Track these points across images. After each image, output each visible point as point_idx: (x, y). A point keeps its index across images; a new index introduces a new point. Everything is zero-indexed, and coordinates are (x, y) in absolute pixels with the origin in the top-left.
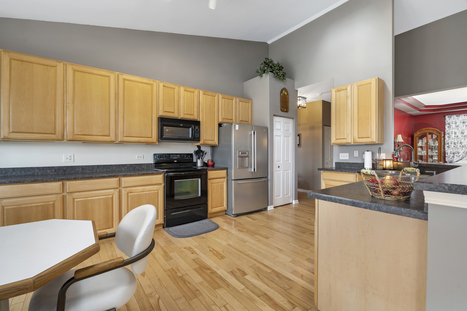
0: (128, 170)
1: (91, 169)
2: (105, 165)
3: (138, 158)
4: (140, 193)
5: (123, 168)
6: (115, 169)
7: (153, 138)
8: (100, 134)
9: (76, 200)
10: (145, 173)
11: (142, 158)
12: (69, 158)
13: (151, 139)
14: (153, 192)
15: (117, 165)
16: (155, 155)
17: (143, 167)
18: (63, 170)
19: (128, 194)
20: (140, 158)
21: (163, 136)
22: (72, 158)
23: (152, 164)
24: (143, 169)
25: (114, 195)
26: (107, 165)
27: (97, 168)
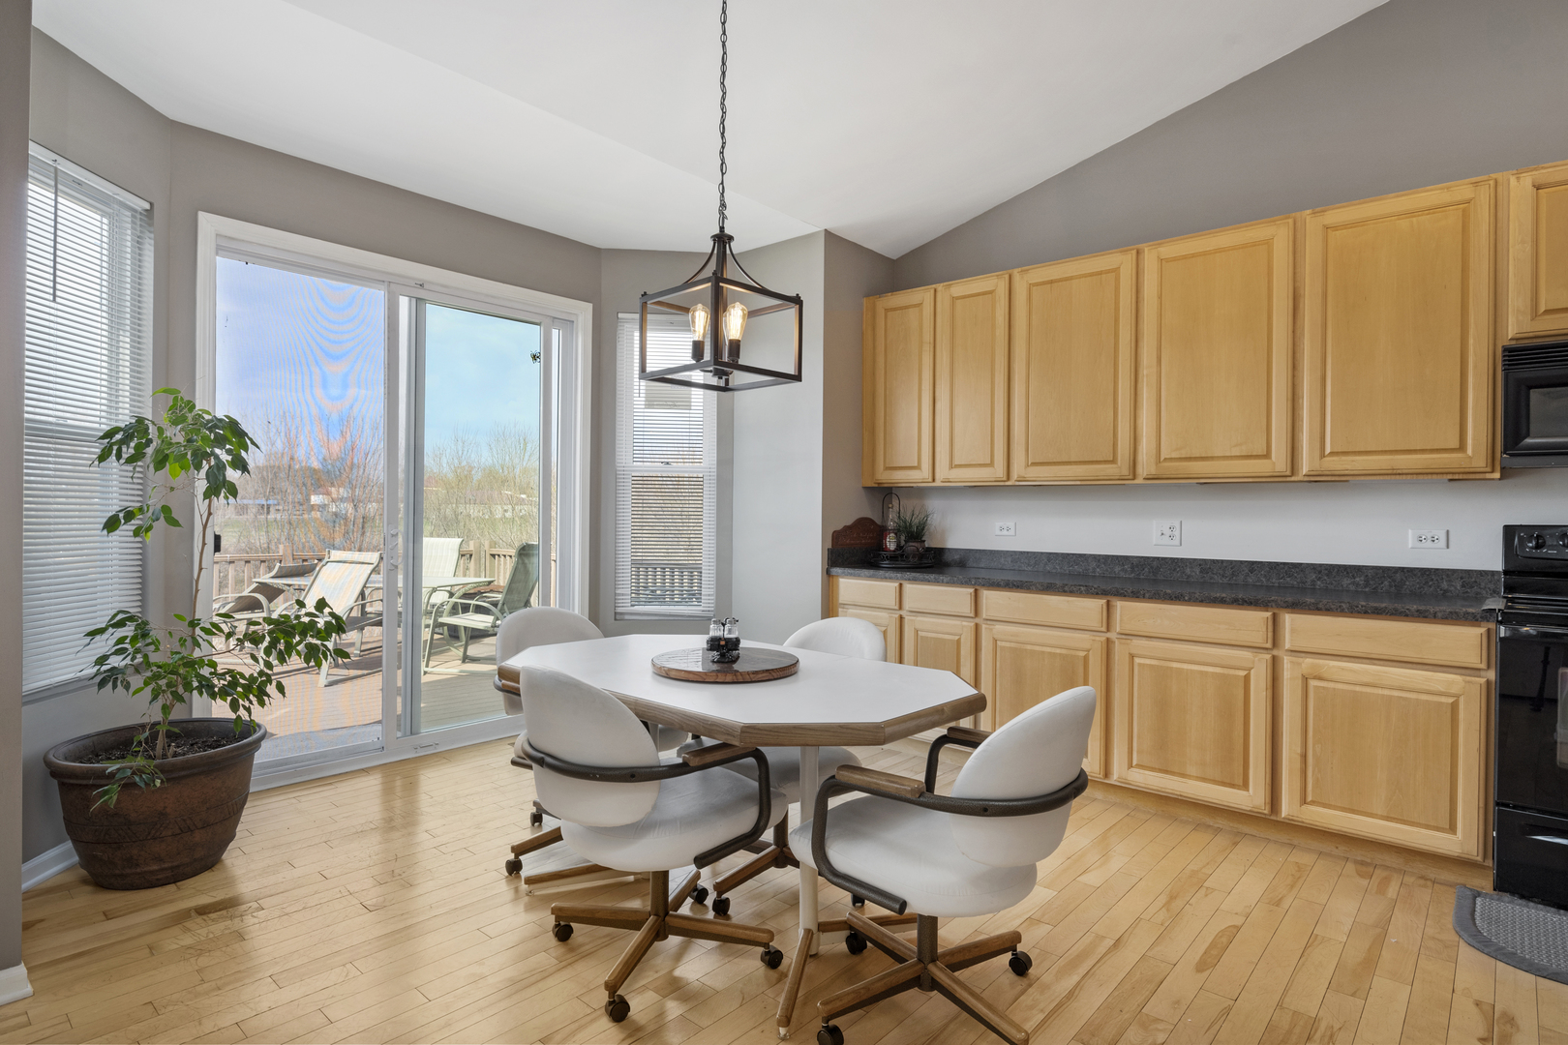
0: (1367, 590)
1: (1229, 572)
2: (1277, 564)
3: (1419, 544)
4: (1358, 689)
5: (1346, 582)
6: (1313, 581)
7: (1470, 452)
8: (1236, 452)
9: (1137, 660)
10: (1384, 605)
11: (1442, 542)
12: (1168, 532)
13: (1460, 455)
14: (1424, 697)
15: (1321, 565)
16: (1509, 531)
17: (1445, 585)
18: (1152, 567)
19: (1305, 679)
20: (1429, 543)
21: (1528, 435)
22: (1177, 533)
23: (1493, 573)
24: (1445, 596)
25: (1252, 671)
26: (1284, 564)
27: (1247, 571)
